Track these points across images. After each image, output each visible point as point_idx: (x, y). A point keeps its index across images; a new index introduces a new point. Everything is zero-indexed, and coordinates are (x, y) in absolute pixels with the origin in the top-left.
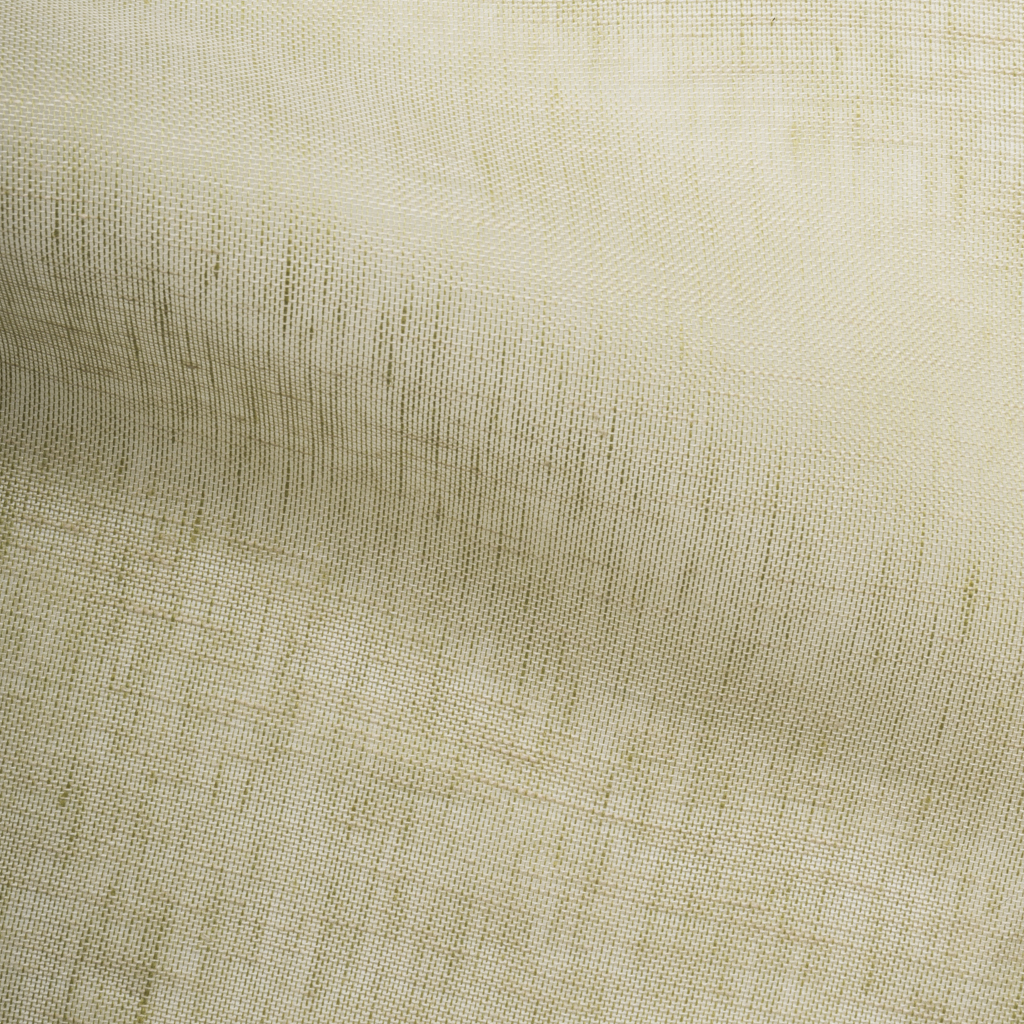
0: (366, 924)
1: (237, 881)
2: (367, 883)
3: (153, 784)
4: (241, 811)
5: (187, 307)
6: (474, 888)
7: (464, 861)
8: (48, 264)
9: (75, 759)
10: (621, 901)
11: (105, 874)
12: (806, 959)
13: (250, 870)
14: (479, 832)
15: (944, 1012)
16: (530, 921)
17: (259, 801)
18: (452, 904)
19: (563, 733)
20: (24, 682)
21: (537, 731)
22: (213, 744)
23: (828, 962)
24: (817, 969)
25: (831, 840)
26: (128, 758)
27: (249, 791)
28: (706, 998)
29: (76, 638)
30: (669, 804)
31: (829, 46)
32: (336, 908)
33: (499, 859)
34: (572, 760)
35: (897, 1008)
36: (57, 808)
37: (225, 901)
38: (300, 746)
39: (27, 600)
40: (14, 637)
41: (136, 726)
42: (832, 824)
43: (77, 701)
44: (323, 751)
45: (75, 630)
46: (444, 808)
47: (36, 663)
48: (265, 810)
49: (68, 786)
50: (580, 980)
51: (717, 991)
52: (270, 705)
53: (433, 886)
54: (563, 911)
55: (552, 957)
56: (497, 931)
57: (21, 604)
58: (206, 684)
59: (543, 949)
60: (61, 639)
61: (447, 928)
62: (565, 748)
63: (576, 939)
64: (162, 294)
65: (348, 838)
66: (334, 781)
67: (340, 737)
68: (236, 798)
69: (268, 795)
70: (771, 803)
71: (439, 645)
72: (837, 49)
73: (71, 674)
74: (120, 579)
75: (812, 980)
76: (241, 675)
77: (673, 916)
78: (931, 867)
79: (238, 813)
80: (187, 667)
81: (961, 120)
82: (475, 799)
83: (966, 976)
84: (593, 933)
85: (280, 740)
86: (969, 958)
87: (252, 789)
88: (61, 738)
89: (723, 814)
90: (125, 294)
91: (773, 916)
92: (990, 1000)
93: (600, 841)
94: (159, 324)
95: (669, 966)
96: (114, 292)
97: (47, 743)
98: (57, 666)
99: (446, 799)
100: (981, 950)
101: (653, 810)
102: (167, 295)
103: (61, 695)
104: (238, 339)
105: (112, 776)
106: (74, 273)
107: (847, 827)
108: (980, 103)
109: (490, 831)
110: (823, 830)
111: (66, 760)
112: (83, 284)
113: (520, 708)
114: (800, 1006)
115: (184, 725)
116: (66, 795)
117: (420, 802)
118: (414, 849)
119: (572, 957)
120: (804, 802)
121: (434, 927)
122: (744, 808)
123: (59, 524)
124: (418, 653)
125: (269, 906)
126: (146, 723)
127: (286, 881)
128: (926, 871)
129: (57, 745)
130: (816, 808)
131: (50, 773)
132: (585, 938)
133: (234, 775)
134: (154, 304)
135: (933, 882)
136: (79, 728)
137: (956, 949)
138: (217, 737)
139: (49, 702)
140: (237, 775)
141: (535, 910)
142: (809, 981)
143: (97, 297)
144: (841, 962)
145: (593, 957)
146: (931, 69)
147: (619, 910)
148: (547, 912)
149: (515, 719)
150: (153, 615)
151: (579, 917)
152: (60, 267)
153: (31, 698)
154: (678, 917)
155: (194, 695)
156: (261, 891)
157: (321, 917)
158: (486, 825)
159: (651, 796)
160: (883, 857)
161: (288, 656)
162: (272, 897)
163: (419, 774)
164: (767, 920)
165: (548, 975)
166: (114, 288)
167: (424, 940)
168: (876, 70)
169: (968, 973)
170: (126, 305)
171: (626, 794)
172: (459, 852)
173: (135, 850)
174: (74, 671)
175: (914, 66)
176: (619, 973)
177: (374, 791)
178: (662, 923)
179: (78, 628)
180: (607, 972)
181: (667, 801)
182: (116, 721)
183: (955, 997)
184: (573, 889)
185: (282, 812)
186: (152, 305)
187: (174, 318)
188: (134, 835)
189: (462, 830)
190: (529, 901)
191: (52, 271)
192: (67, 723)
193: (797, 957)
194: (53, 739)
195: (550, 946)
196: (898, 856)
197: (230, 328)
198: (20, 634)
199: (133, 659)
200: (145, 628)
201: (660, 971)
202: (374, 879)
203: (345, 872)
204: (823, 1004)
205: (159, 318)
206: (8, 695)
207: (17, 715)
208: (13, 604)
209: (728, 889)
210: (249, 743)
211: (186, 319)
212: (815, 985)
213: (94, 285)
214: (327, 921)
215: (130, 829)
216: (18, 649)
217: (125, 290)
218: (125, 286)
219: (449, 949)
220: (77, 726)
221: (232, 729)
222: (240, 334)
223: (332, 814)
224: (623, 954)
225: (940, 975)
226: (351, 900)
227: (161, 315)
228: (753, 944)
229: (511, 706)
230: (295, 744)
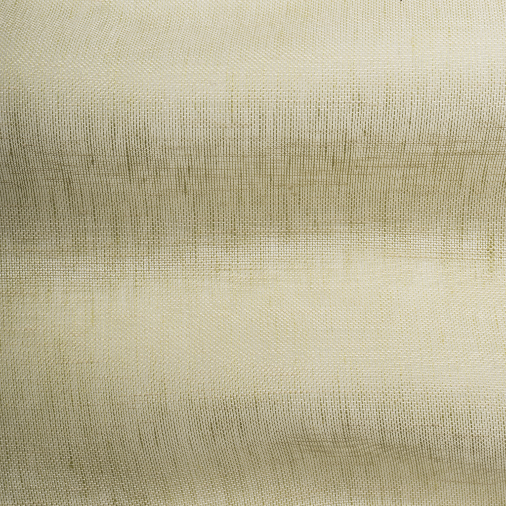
5: (80, 179)
8: (9, 168)
11: (108, 494)
36: (70, 470)
64: (67, 175)
90: (49, 177)
94: (67, 190)
96: (43, 177)
102: (70, 175)
104: (108, 189)
106: (22, 170)
111: (65, 446)
112: (27, 175)
134: (64, 180)
143: (35, 181)
152: (15, 168)
166: (43, 175)
170: (50, 182)
186: (62, 181)
187: (74, 185)
191: (11, 171)
197: (103, 184)
205: (66, 186)
211: (80, 184)
213: (32, 175)
217: (48, 175)
218: (48, 173)
222: (108, 186)
227: (67, 185)
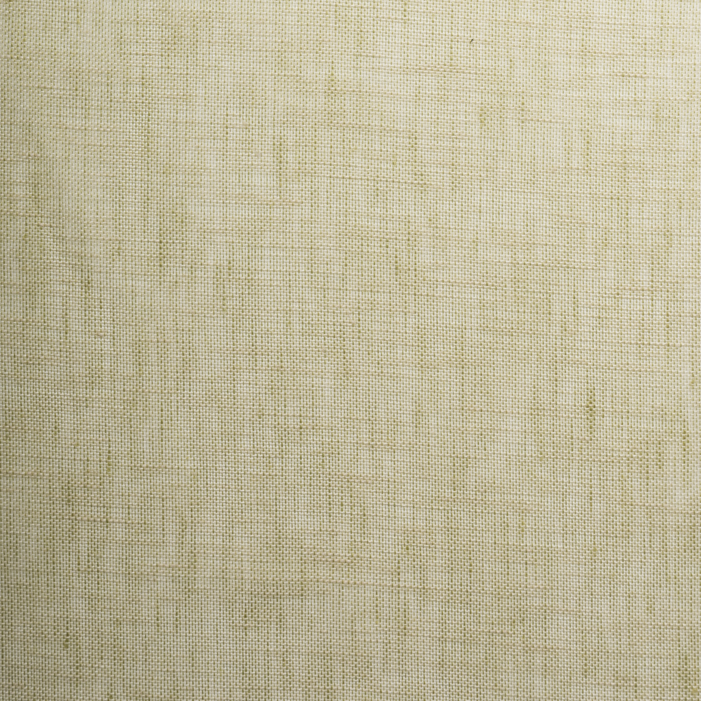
0: (270, 685)
1: (185, 676)
2: (265, 660)
3: (119, 626)
4: (177, 633)
6: (331, 648)
7: (321, 632)
9: (67, 617)
10: (422, 638)
11: (103, 686)
12: (544, 662)
13: (191, 668)
14: (325, 613)
15: (636, 680)
16: (370, 661)
17: (186, 624)
18: (320, 660)
19: (363, 540)
20: (25, 575)
21: (347, 543)
22: (150, 594)
23: (558, 661)
24: (552, 666)
25: (542, 585)
26: (100, 612)
27: (178, 619)
28: (488, 693)
29: (50, 542)
30: (437, 573)
31: (506, 59)
32: (249, 679)
33: (341, 626)
34: (372, 556)
35: (607, 683)
36: (64, 650)
37: (181, 689)
38: (203, 585)
39: (15, 523)
40: (12, 548)
41: (100, 592)
42: (541, 575)
43: (60, 581)
44: (218, 585)
45: (49, 537)
46: (300, 603)
47: (30, 562)
48: (191, 629)
49: (68, 635)
50: (409, 691)
51: (495, 688)
52: (179, 564)
53: (305, 652)
54: (388, 650)
55: (389, 680)
56: (351, 671)
57: (12, 526)
58: (137, 558)
59: (382, 676)
60: (41, 544)
61: (320, 676)
62: (366, 550)
63: (401, 666)
65: (246, 635)
66: (230, 602)
67: (226, 575)
68: (172, 625)
69: (191, 619)
70: (500, 566)
71: (274, 503)
72: (511, 61)
73: (52, 565)
74: (69, 501)
75: (551, 674)
76: (157, 548)
77: (456, 643)
78: (607, 592)
79: (175, 634)
80: (123, 549)
81: (588, 107)
82: (318, 593)
83: (644, 656)
84: (410, 660)
85: (190, 584)
86: (643, 644)
87: (180, 618)
88: (56, 606)
89: (472, 576)
91: (517, 637)
92: (663, 668)
93: (401, 603)
95: (462, 675)
97: (48, 610)
98: (43, 561)
99: (300, 597)
100: (650, 638)
101: (429, 579)
103: (49, 579)
105: (92, 625)
107: (550, 575)
108: (601, 95)
109: (332, 611)
110: (536, 579)
111: (62, 619)
113: (333, 531)
114: (547, 691)
115: (129, 586)
116: (67, 641)
117: (285, 603)
118: (288, 632)
119: (401, 678)
120: (520, 563)
121: (312, 677)
122: (485, 571)
123: (24, 473)
124: (262, 512)
125: (208, 687)
126: (106, 588)
127: (214, 669)
128: (604, 595)
129: (54, 610)
130: (528, 566)
131: (55, 628)
132: (406, 664)
133: (167, 611)
135: (610, 602)
136: (65, 598)
137: (634, 640)
138: (151, 590)
139: (43, 585)
140: (168, 611)
141: (371, 653)
142: (549, 675)
144: (565, 660)
145: (413, 675)
146: (570, 75)
147: (422, 643)
148: (379, 653)
149: (332, 539)
150: (95, 521)
151: (399, 652)
153: (32, 584)
154: (459, 643)
155: (131, 566)
156: (201, 679)
157: (242, 687)
158: (329, 607)
159: (425, 570)
160: (576, 591)
161: (183, 531)
162: (208, 681)
163: (281, 586)
164: (514, 640)
165: (389, 692)
167: (308, 686)
168: (536, 75)
169: (645, 654)
171: (410, 571)
172: (316, 628)
173: (118, 668)
174: (54, 563)
175: (559, 73)
176: (432, 683)
177: (255, 603)
178: (450, 648)
179: (50, 536)
180: (424, 684)
181: (436, 572)
182: (87, 590)
183: (640, 670)
184: (391, 636)
185: (202, 628)
188: (115, 659)
189: (315, 614)
190: (366, 648)
192: (57, 596)
193: (538, 661)
194: (51, 607)
195: (385, 673)
196: (585, 588)
198: (15, 545)
199: (88, 550)
200: (91, 529)
201: (457, 679)
202: (268, 656)
203: (249, 656)
204: (561, 688)
206: (17, 584)
207: (25, 595)
208: (7, 527)
209: (486, 623)
210: (171, 589)
212: (553, 677)
214: (246, 689)
215: (111, 656)
216: (17, 555)
219: (325, 688)
220: (64, 597)
221: (159, 583)
223: (233, 623)
224: (432, 671)
225: (628, 658)
226: (257, 672)
228: (510, 656)
229: (327, 531)
230: (200, 585)
